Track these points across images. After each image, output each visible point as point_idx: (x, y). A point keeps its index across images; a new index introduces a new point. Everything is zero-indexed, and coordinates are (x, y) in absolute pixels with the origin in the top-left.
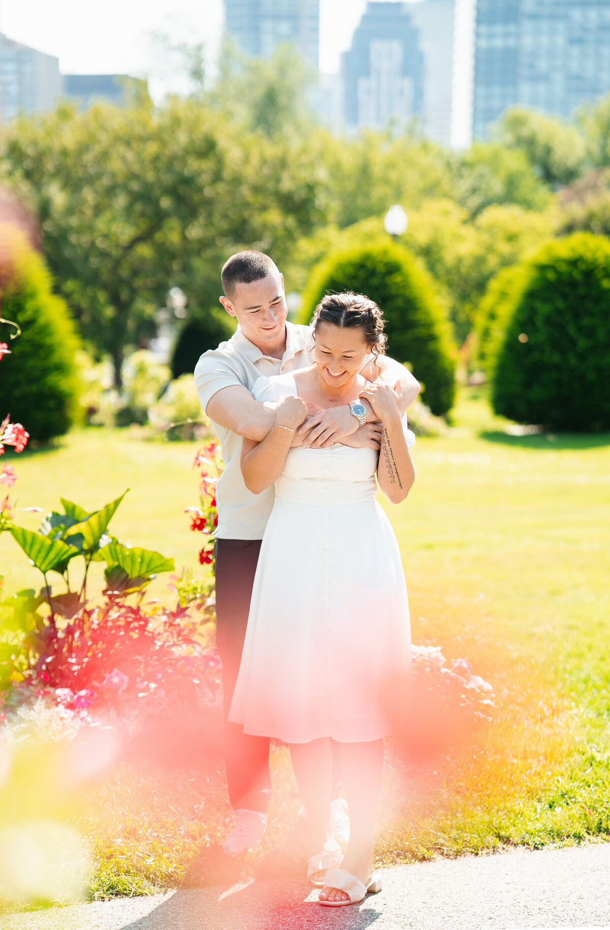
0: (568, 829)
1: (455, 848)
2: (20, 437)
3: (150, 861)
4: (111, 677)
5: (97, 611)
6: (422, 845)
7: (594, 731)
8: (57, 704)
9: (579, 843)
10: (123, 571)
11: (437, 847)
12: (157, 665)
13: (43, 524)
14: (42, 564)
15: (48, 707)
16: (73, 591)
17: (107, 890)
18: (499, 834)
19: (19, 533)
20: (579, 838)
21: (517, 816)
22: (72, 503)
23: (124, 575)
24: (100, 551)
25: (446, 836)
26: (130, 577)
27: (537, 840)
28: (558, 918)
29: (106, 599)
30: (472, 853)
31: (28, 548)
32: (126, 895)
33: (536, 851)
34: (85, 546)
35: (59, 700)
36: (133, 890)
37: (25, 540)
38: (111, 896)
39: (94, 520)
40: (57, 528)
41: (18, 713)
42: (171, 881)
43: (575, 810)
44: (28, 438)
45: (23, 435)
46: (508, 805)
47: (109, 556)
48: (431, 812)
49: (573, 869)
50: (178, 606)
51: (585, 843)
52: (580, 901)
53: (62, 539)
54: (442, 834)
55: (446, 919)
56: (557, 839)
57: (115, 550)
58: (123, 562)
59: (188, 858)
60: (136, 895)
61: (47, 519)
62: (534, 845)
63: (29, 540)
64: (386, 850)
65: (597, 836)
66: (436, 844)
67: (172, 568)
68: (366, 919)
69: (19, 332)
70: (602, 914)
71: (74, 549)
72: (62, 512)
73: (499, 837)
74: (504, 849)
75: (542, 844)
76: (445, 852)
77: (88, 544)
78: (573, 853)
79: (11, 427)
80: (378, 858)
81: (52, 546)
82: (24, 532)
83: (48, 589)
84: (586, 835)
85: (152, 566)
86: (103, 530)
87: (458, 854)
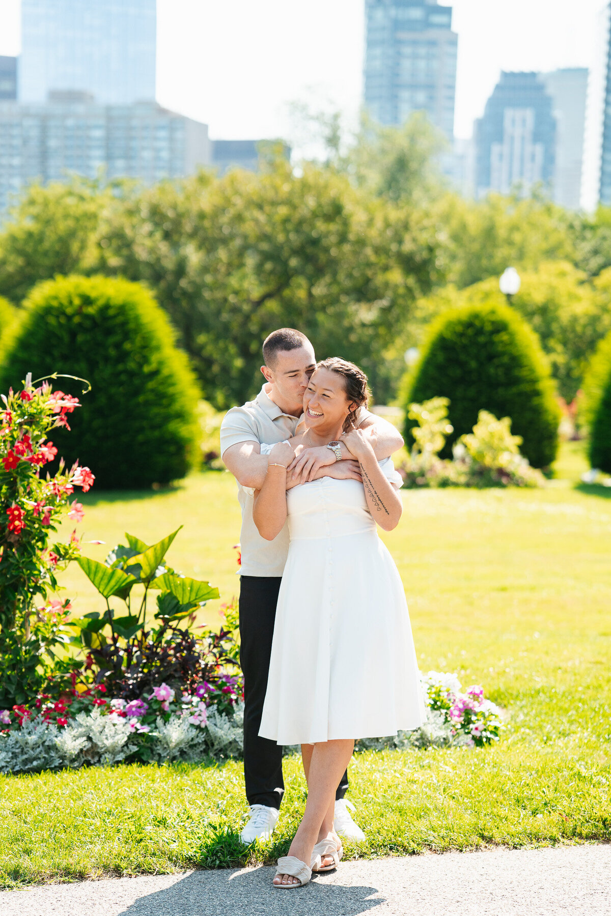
0: (546, 831)
1: (443, 844)
2: (87, 479)
3: (174, 846)
4: (160, 690)
5: (152, 633)
6: (413, 841)
7: (588, 751)
8: (111, 712)
9: (554, 845)
10: (175, 598)
11: (426, 843)
12: (200, 682)
13: (109, 556)
14: (104, 590)
15: (103, 714)
16: (133, 614)
17: (135, 869)
18: (483, 834)
19: (85, 562)
20: (554, 840)
21: (501, 820)
22: (135, 538)
23: (175, 601)
24: (156, 580)
25: (436, 834)
26: (181, 603)
27: (517, 840)
28: (516, 903)
29: (160, 622)
30: (458, 849)
31: (92, 576)
32: (151, 873)
33: (515, 851)
34: (143, 575)
35: (114, 708)
36: (157, 869)
37: (89, 568)
38: (137, 873)
39: (150, 553)
40: (119, 559)
41: (77, 718)
42: (190, 863)
43: (555, 817)
44: (94, 480)
45: (90, 477)
46: (495, 810)
47: (164, 584)
48: (426, 813)
49: (542, 865)
50: (222, 630)
51: (559, 845)
52: (540, 891)
53: (122, 569)
54: (432, 832)
55: (420, 901)
56: (534, 841)
57: (169, 579)
58: (175, 590)
59: (207, 844)
60: (159, 873)
61: (113, 552)
62: (513, 844)
63: (93, 568)
64: (381, 844)
65: (571, 839)
66: (426, 841)
67: (217, 596)
68: (351, 899)
69: (90, 388)
70: (556, 901)
71: (132, 577)
72: (127, 545)
73: (483, 837)
74: (486, 847)
75: (521, 845)
76: (433, 848)
77: (145, 574)
78: (549, 853)
79: (79, 469)
80: (373, 850)
81: (113, 573)
82: (88, 561)
83: (109, 613)
84: (560, 838)
85: (200, 594)
86: (159, 561)
87: (445, 850)
